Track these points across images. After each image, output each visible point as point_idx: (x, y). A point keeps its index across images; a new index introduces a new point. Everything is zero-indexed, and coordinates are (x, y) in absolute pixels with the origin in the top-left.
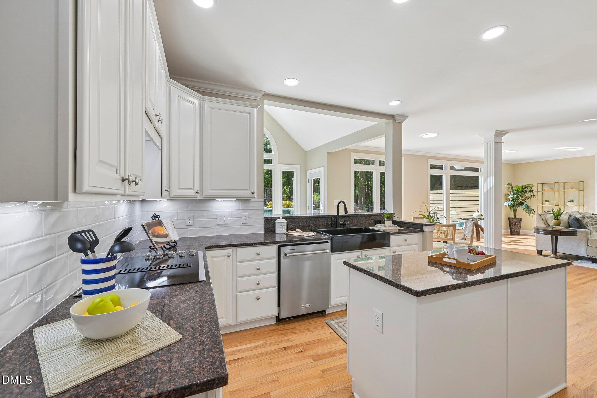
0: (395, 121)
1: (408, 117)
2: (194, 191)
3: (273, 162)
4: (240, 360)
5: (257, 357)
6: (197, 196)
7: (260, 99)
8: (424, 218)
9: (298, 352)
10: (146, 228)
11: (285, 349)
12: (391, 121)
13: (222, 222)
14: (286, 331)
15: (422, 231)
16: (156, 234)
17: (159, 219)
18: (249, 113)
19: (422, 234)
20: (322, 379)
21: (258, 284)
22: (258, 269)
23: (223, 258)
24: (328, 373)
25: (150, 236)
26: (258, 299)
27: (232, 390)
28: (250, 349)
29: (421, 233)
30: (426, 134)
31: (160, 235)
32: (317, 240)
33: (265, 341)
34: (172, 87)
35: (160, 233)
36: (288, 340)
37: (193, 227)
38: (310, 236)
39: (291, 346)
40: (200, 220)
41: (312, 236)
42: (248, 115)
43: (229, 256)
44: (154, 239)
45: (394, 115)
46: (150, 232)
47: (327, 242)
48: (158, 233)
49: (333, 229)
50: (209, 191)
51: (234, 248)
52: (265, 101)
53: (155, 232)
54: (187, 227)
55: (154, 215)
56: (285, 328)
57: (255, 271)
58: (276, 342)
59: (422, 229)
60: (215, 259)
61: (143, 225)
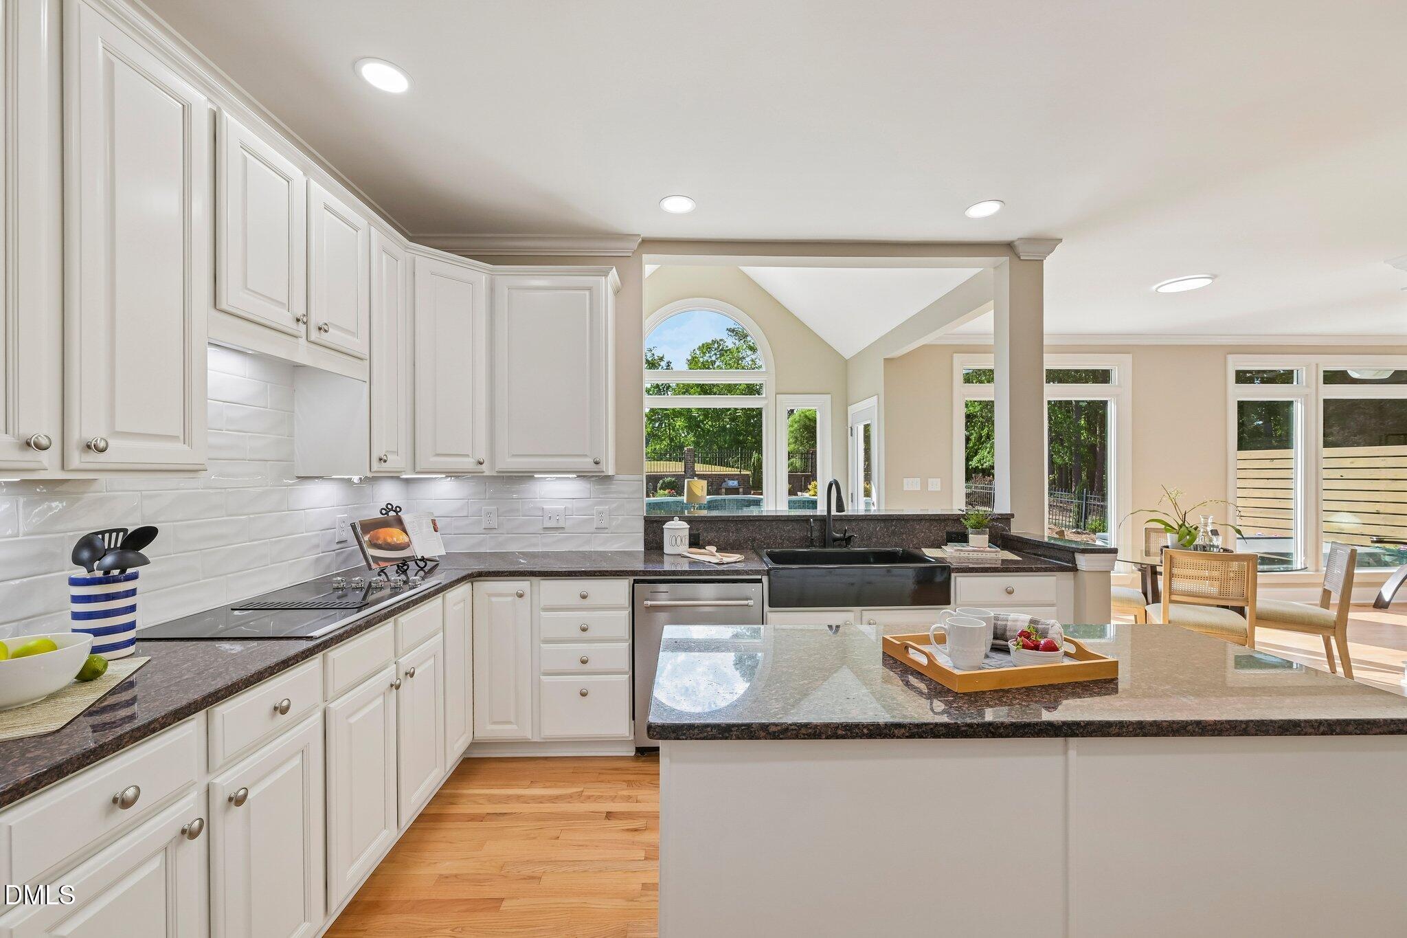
0: (1019, 257)
1: (1060, 240)
2: (471, 460)
3: (764, 391)
4: (507, 817)
5: (539, 820)
6: (481, 471)
7: (633, 253)
8: (1166, 531)
9: (628, 830)
10: (359, 529)
11: (609, 815)
12: (1004, 260)
13: (552, 524)
14: (641, 776)
15: (1074, 569)
16: (380, 542)
17: (397, 514)
18: (589, 289)
19: (1074, 578)
20: (630, 903)
21: (584, 662)
22: (584, 630)
23: (510, 599)
24: (650, 895)
25: (365, 546)
26: (583, 695)
27: (444, 872)
28: (540, 800)
29: (1070, 575)
30: (1168, 281)
31: (389, 544)
32: (728, 575)
33: (581, 789)
34: (418, 258)
35: (389, 540)
36: (628, 799)
37: (495, 531)
38: (723, 564)
39: (623, 813)
40: (509, 519)
41: (727, 563)
42: (587, 293)
43: (521, 596)
44: (371, 552)
45: (1012, 242)
46: (366, 538)
47: (760, 581)
48: (385, 540)
49: (814, 549)
50: (509, 460)
51: (535, 580)
52: (644, 256)
53: (378, 539)
54: (484, 531)
55: (387, 507)
56: (644, 770)
57: (577, 633)
58: (602, 796)
59: (1073, 561)
60: (494, 599)
61: (353, 527)
